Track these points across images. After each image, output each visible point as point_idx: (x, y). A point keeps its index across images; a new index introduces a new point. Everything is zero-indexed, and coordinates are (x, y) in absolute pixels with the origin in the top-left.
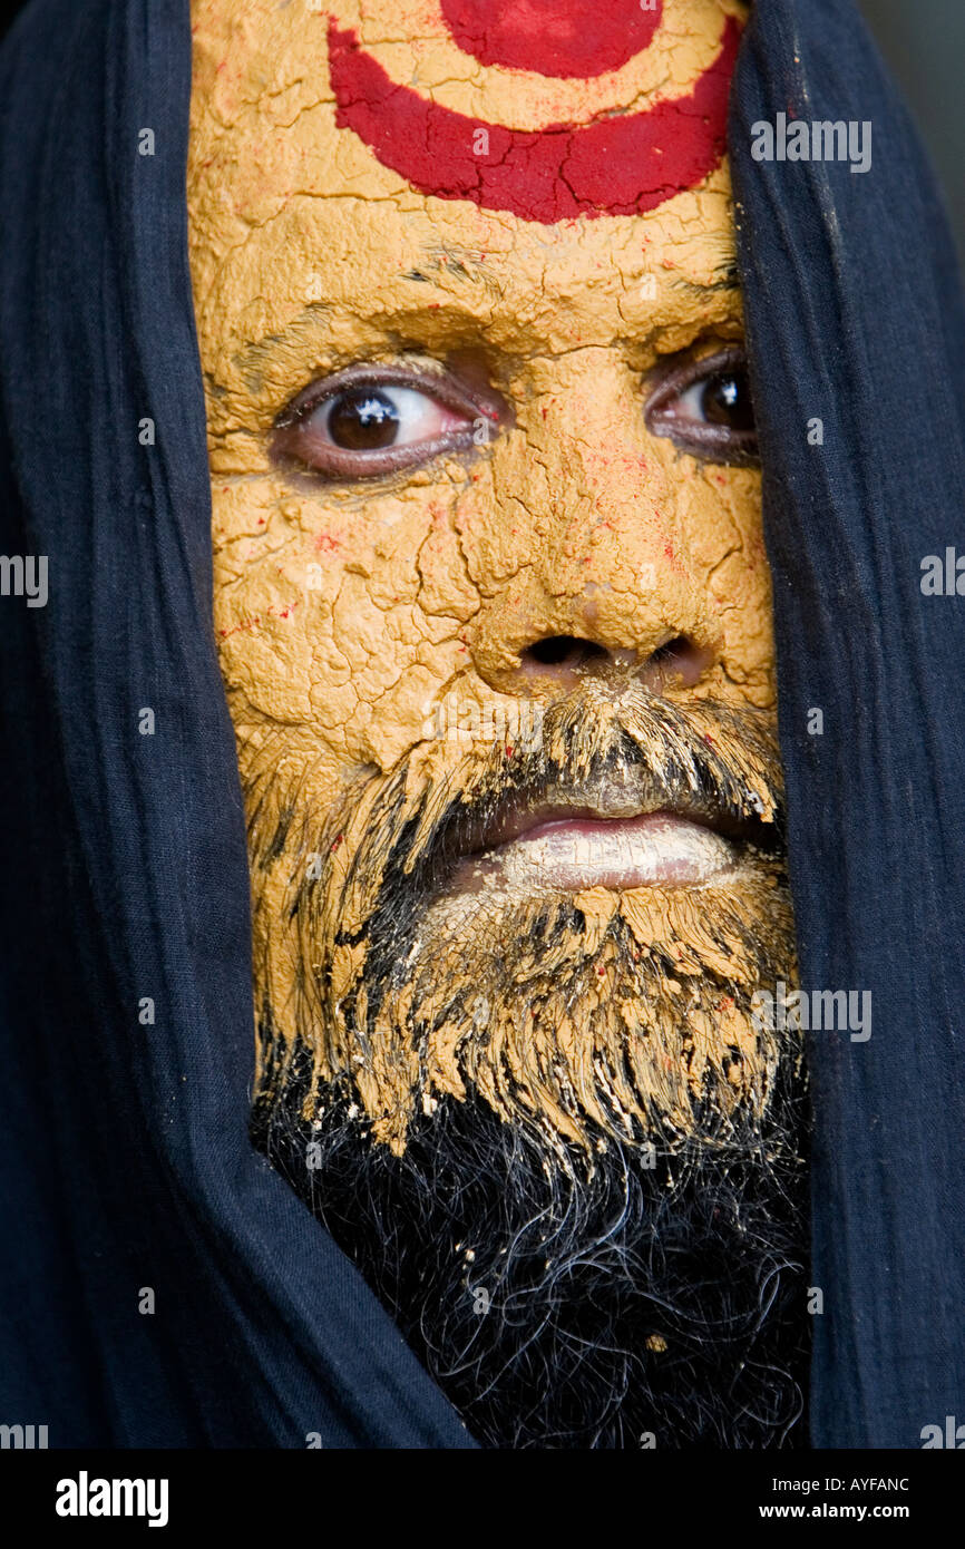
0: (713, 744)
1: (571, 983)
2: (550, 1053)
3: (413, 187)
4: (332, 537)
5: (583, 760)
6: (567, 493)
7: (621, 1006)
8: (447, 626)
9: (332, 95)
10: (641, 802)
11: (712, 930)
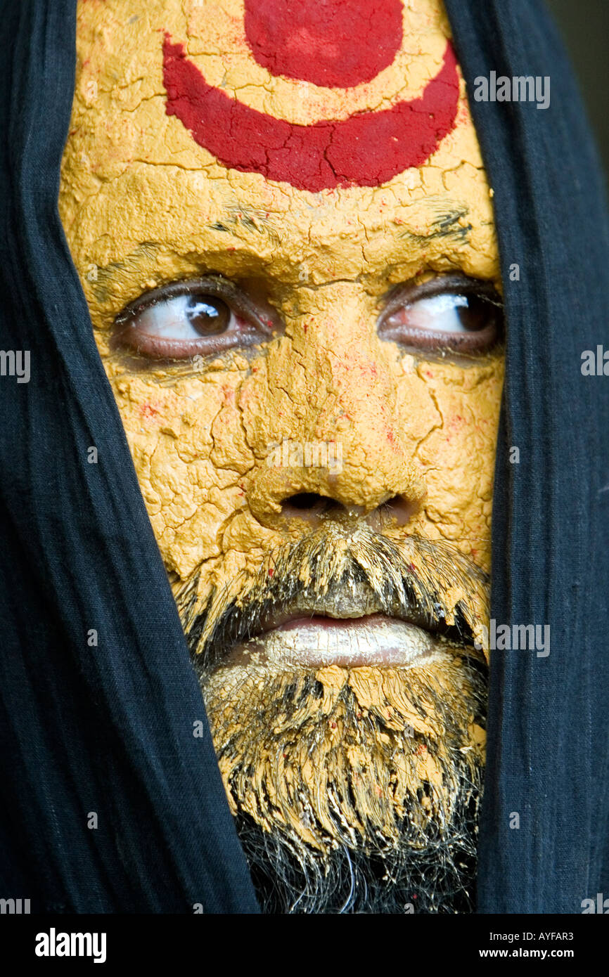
0: (416, 571)
1: (313, 733)
2: (296, 784)
3: (220, 162)
4: (152, 406)
5: (323, 581)
6: (319, 390)
7: (347, 750)
8: (232, 476)
9: (164, 91)
10: (364, 609)
11: (413, 698)
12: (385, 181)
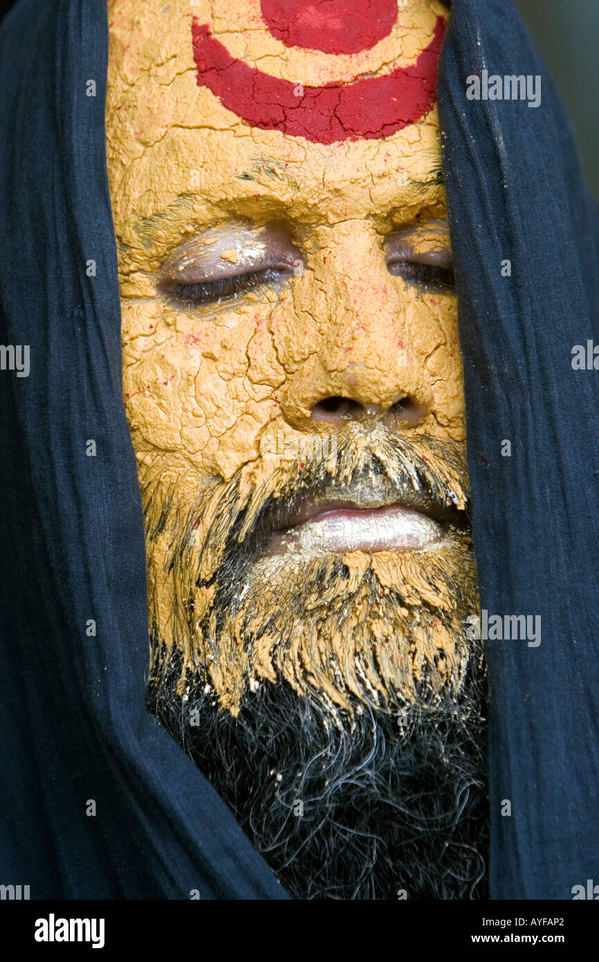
0: (428, 462)
3: (244, 122)
4: (195, 336)
5: (348, 472)
6: (338, 309)
10: (384, 498)
11: (428, 577)
12: (388, 135)
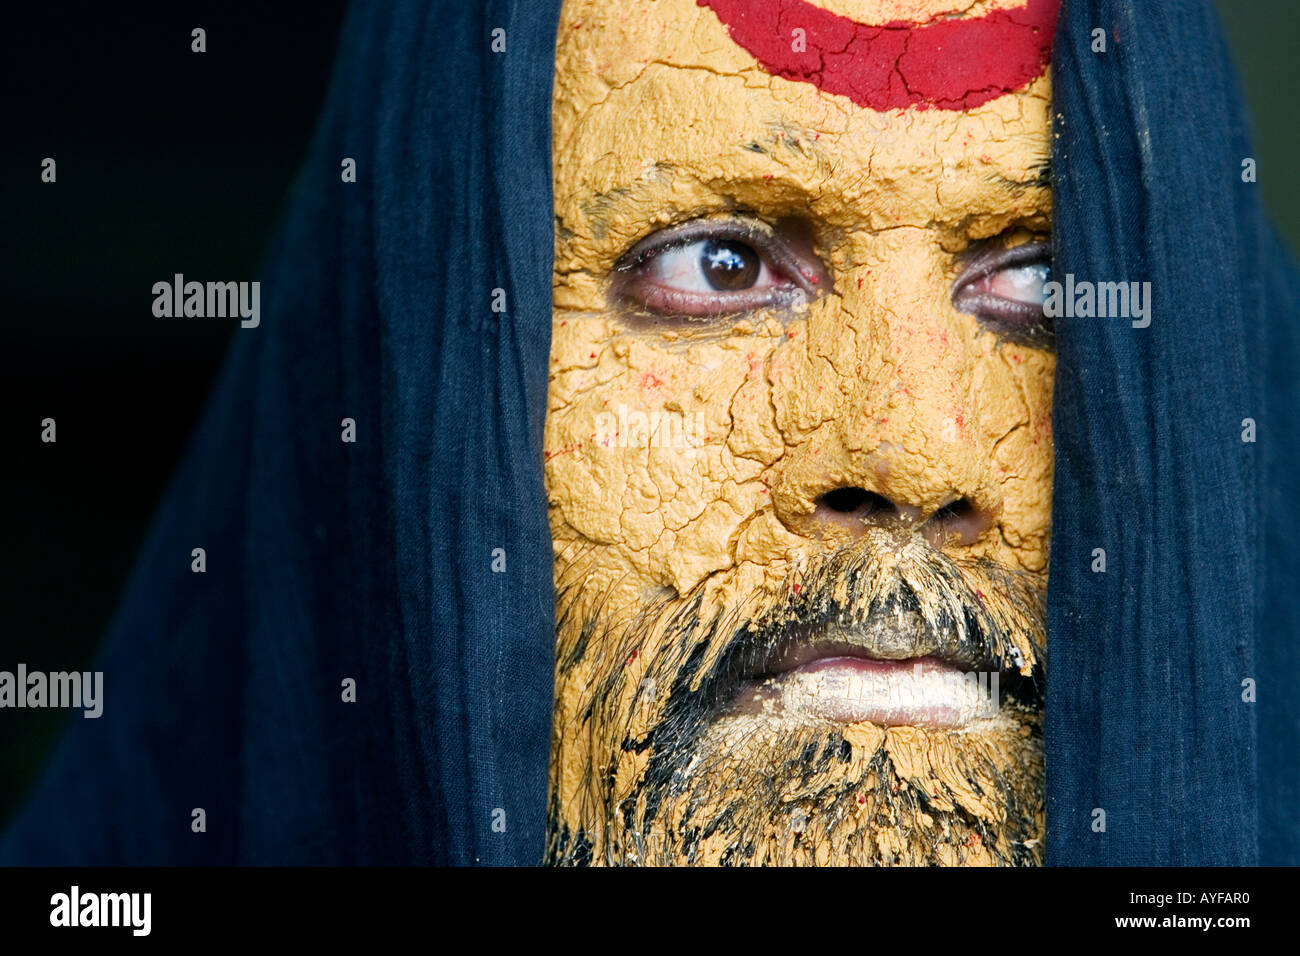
0: (983, 600)
3: (761, 66)
4: (656, 376)
5: (863, 603)
6: (872, 358)
8: (753, 468)
10: (913, 647)
11: (967, 771)
12: (974, 107)
